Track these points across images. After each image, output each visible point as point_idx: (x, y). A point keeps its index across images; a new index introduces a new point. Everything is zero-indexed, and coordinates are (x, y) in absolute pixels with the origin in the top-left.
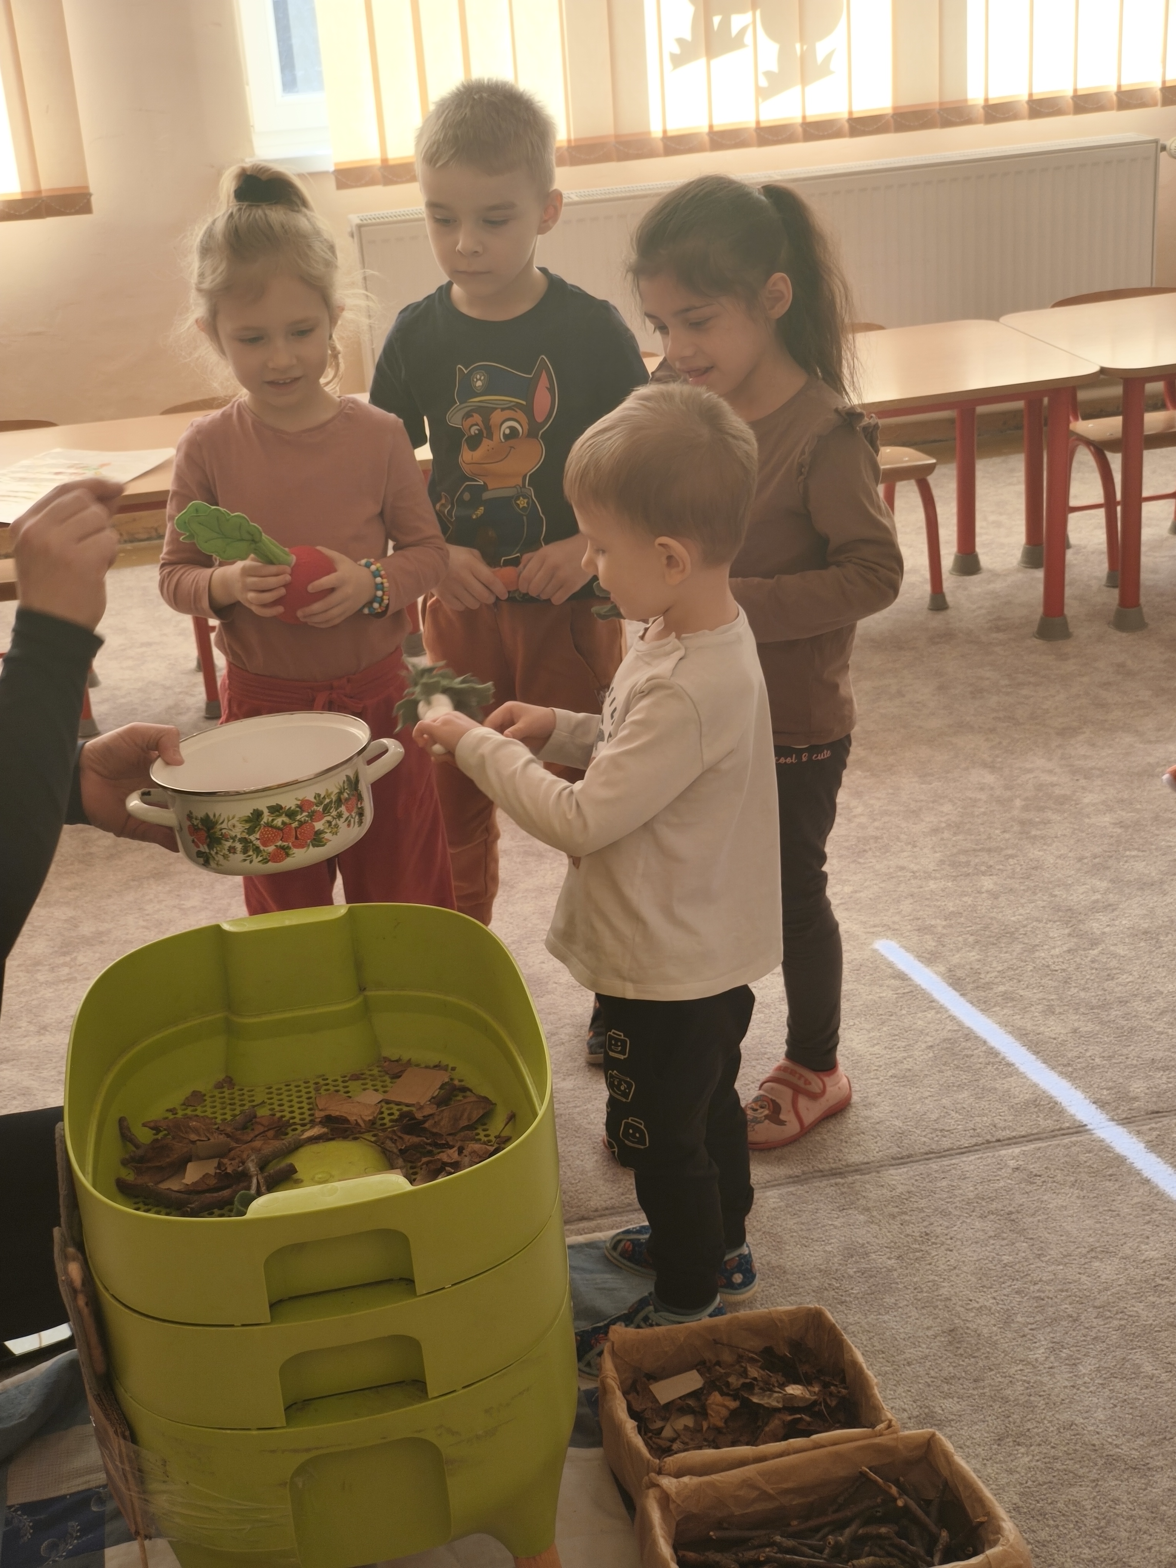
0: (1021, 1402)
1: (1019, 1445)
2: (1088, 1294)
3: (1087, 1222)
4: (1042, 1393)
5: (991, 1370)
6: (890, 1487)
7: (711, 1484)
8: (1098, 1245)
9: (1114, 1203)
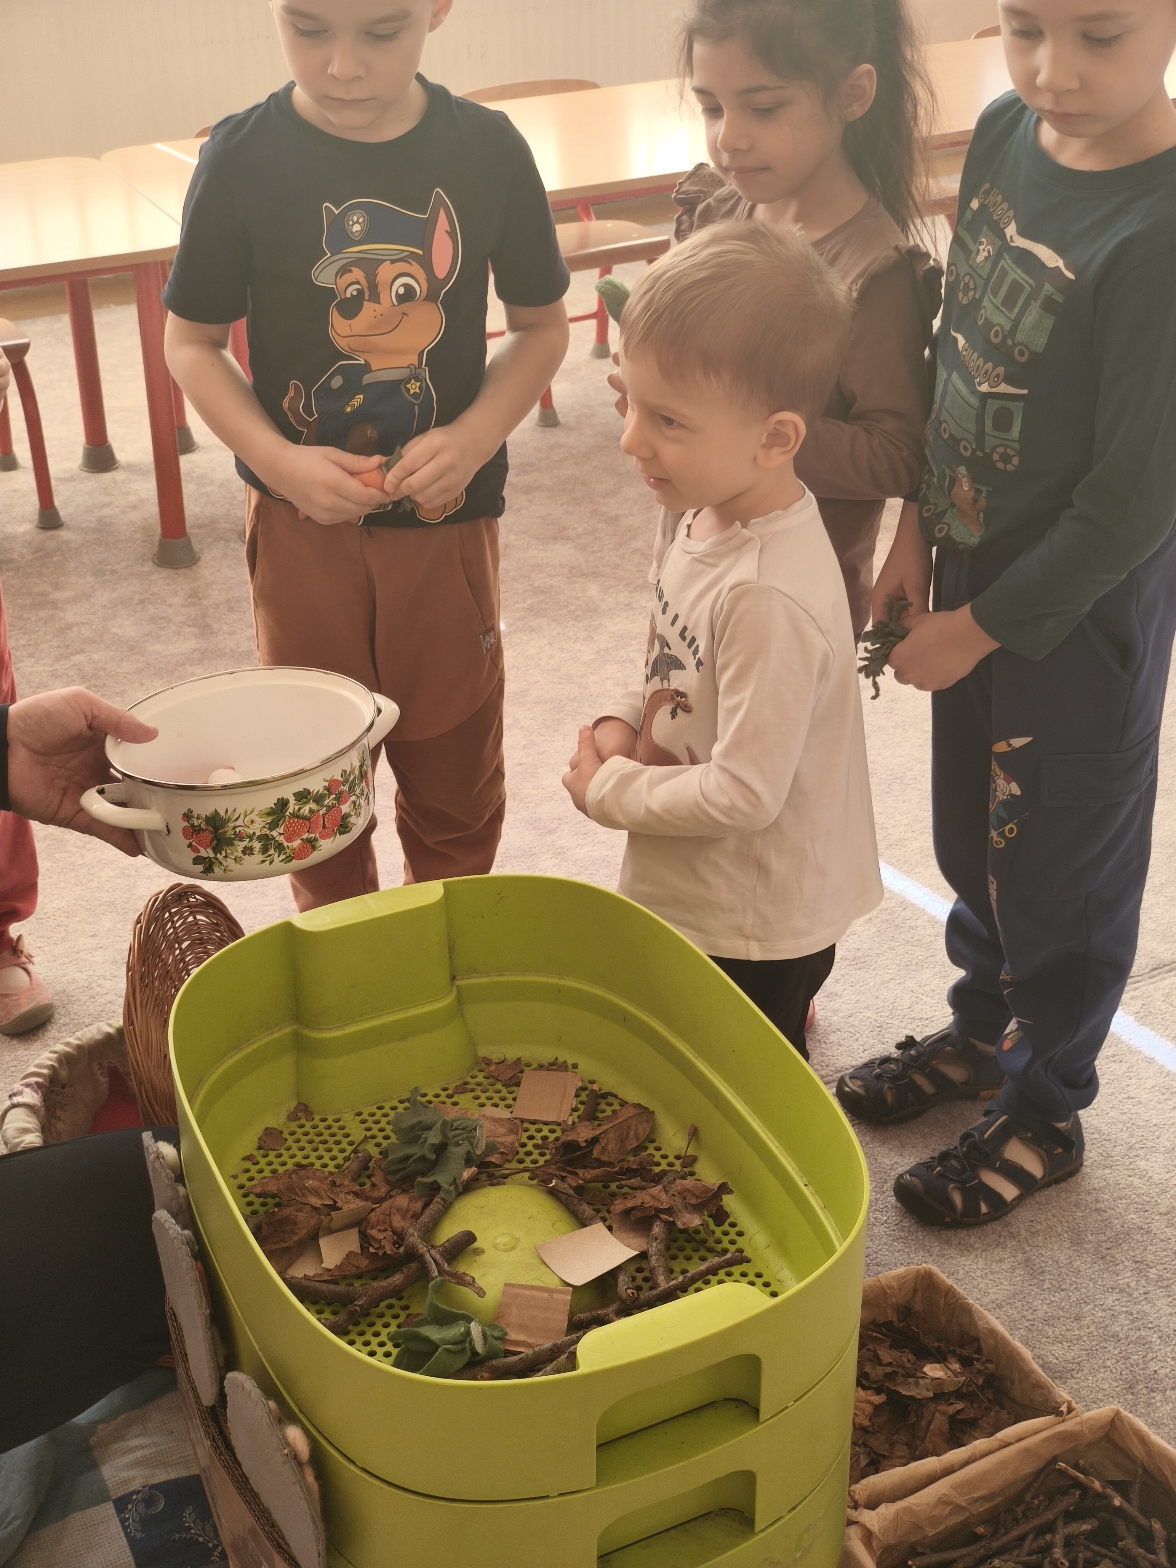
0: (1133, 1339)
1: (1152, 1391)
2: (1148, 1199)
3: (1112, 1114)
4: (1150, 1325)
5: (1088, 1304)
6: (1093, 1482)
7: (908, 1510)
8: (1133, 1140)
9: (1129, 1089)
